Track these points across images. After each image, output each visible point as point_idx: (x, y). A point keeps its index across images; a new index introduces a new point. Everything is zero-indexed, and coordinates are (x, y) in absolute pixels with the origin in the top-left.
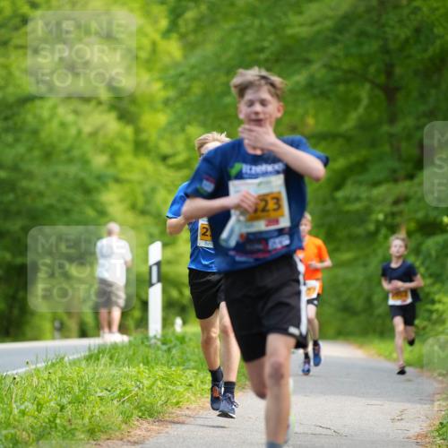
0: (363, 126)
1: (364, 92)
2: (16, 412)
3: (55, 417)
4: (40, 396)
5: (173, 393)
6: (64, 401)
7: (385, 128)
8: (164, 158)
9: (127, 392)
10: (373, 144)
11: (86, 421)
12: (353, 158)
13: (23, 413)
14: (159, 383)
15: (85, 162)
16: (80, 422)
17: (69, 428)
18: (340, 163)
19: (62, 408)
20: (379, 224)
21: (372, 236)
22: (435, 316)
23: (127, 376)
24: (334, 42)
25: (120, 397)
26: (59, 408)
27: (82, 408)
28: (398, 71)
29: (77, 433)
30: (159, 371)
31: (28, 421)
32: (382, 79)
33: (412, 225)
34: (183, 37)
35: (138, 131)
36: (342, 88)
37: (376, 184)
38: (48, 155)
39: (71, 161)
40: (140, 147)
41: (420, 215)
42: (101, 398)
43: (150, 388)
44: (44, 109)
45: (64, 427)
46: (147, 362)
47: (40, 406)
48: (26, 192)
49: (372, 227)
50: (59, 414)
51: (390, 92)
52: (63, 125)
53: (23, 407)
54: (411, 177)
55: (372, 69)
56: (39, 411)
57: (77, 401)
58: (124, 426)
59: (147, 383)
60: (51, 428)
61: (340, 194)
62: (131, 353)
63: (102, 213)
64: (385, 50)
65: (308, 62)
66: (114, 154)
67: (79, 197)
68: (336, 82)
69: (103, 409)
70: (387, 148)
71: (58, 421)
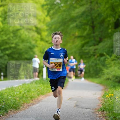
0: (88, 34)
1: (88, 27)
2: (15, 94)
3: (23, 95)
4: (20, 91)
5: (48, 90)
6: (25, 92)
7: (92, 35)
8: (47, 42)
9: (38, 90)
10: (90, 38)
11: (30, 96)
12: (86, 41)
13: (17, 94)
14: (45, 88)
15: (30, 43)
16: (29, 96)
17: (26, 97)
18: (83, 42)
19: (25, 93)
20: (91, 55)
21: (90, 57)
22: (103, 73)
23: (39, 87)
24: (81, 17)
25: (37, 91)
26: (24, 93)
27: (29, 93)
28: (95, 23)
29: (28, 98)
30: (45, 85)
31: (18, 96)
32: (91, 25)
33: (98, 55)
34: (50, 16)
35: (41, 36)
36: (83, 27)
37: (90, 46)
38: (23, 41)
39: (27, 42)
40: (42, 39)
41: (100, 52)
42: (33, 91)
43: (43, 89)
44: (22, 32)
45: (25, 97)
46: (43, 84)
47: (20, 93)
48: (18, 49)
49: (90, 55)
50: (24, 94)
51: (93, 27)
52: (26, 35)
53: (17, 93)
54: (98, 45)
55: (89, 23)
56: (20, 94)
57: (28, 92)
58: (38, 97)
59: (43, 88)
60: (23, 97)
61: (83, 49)
62: (39, 82)
63: (34, 53)
64: (92, 19)
65: (76, 21)
66: (36, 41)
67: (29, 50)
68: (82, 25)
69: (33, 93)
70: (92, 39)
71: (24, 96)
